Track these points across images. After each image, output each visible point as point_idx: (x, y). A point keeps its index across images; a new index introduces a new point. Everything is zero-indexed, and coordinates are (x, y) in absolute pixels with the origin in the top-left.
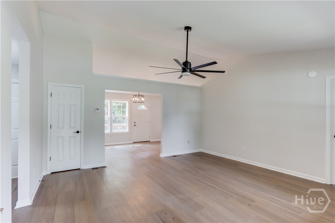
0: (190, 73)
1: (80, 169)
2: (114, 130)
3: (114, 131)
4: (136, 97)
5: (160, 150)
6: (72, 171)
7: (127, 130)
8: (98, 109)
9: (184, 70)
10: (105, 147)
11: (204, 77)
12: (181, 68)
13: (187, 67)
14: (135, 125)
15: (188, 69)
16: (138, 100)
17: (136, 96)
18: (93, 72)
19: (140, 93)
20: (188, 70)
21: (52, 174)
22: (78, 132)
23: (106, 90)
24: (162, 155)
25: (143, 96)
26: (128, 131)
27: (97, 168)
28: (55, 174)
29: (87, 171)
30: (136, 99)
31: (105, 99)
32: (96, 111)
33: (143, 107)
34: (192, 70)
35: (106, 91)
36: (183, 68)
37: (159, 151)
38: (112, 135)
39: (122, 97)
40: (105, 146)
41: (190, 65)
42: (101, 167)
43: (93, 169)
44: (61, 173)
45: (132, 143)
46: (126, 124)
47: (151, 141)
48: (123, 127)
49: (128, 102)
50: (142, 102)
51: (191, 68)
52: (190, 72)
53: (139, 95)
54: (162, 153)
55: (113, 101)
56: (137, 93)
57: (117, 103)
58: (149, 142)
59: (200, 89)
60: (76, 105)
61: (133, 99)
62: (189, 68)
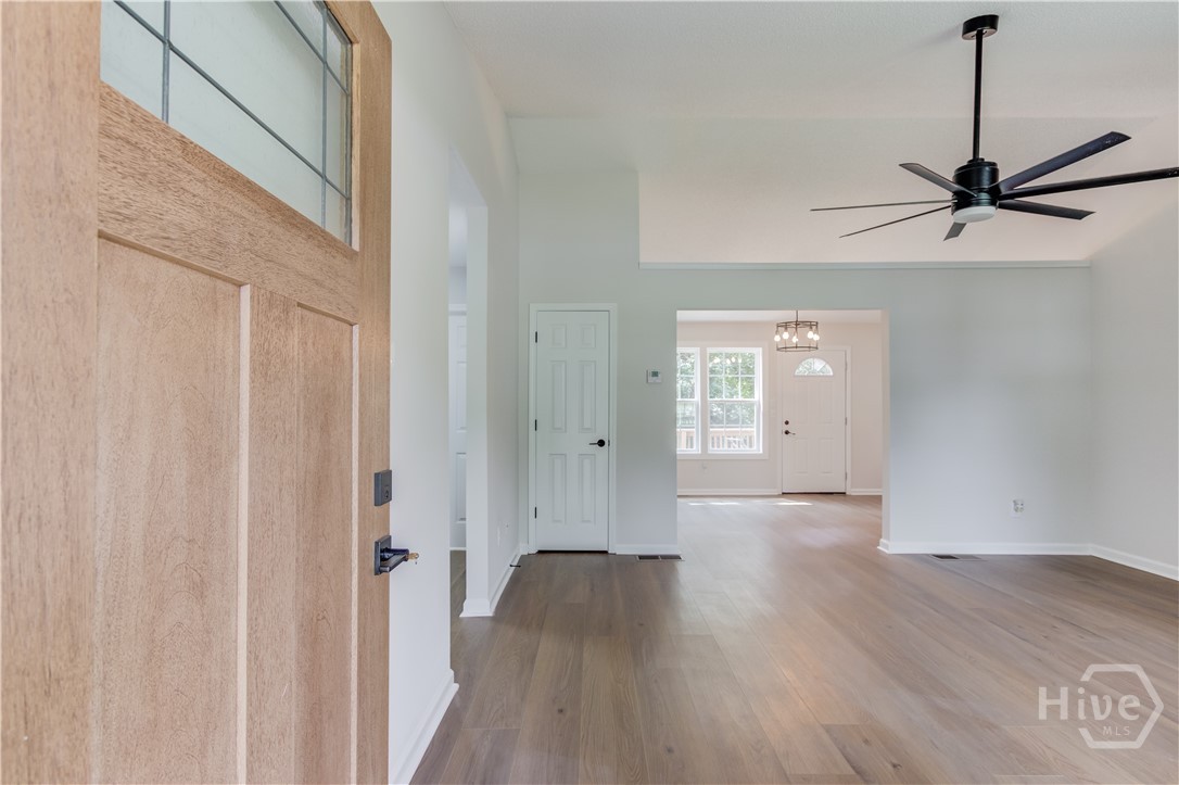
0: (993, 208)
1: (606, 552)
2: (713, 446)
3: (712, 450)
4: (786, 328)
5: (880, 526)
6: (586, 556)
7: (758, 448)
8: (655, 374)
9: (962, 201)
10: (679, 500)
11: (1078, 215)
12: (949, 195)
13: (979, 182)
14: (787, 433)
15: (981, 190)
16: (795, 340)
17: (786, 325)
18: (642, 260)
19: (804, 315)
20: (984, 196)
21: (540, 555)
22: (601, 443)
23: (678, 312)
24: (886, 547)
25: (811, 325)
26: (761, 452)
27: (655, 557)
28: (546, 555)
29: (626, 562)
30: (786, 335)
31: (678, 343)
32: (652, 379)
33: (818, 366)
34: (1004, 191)
35: (682, 315)
36: (956, 193)
37: (877, 531)
38: (705, 463)
39: (742, 333)
40: (679, 496)
41: (994, 173)
42: (665, 557)
43: (641, 557)
44: (561, 557)
45: (778, 496)
46: (755, 429)
47: (851, 491)
48: (747, 439)
49: (761, 349)
50: (811, 348)
51: (997, 186)
52: (993, 203)
53: (797, 323)
54: (888, 538)
55: (710, 350)
56: (789, 315)
57: (726, 355)
58: (842, 497)
59: (1088, 271)
60: (595, 362)
61: (777, 338)
62: (986, 185)
